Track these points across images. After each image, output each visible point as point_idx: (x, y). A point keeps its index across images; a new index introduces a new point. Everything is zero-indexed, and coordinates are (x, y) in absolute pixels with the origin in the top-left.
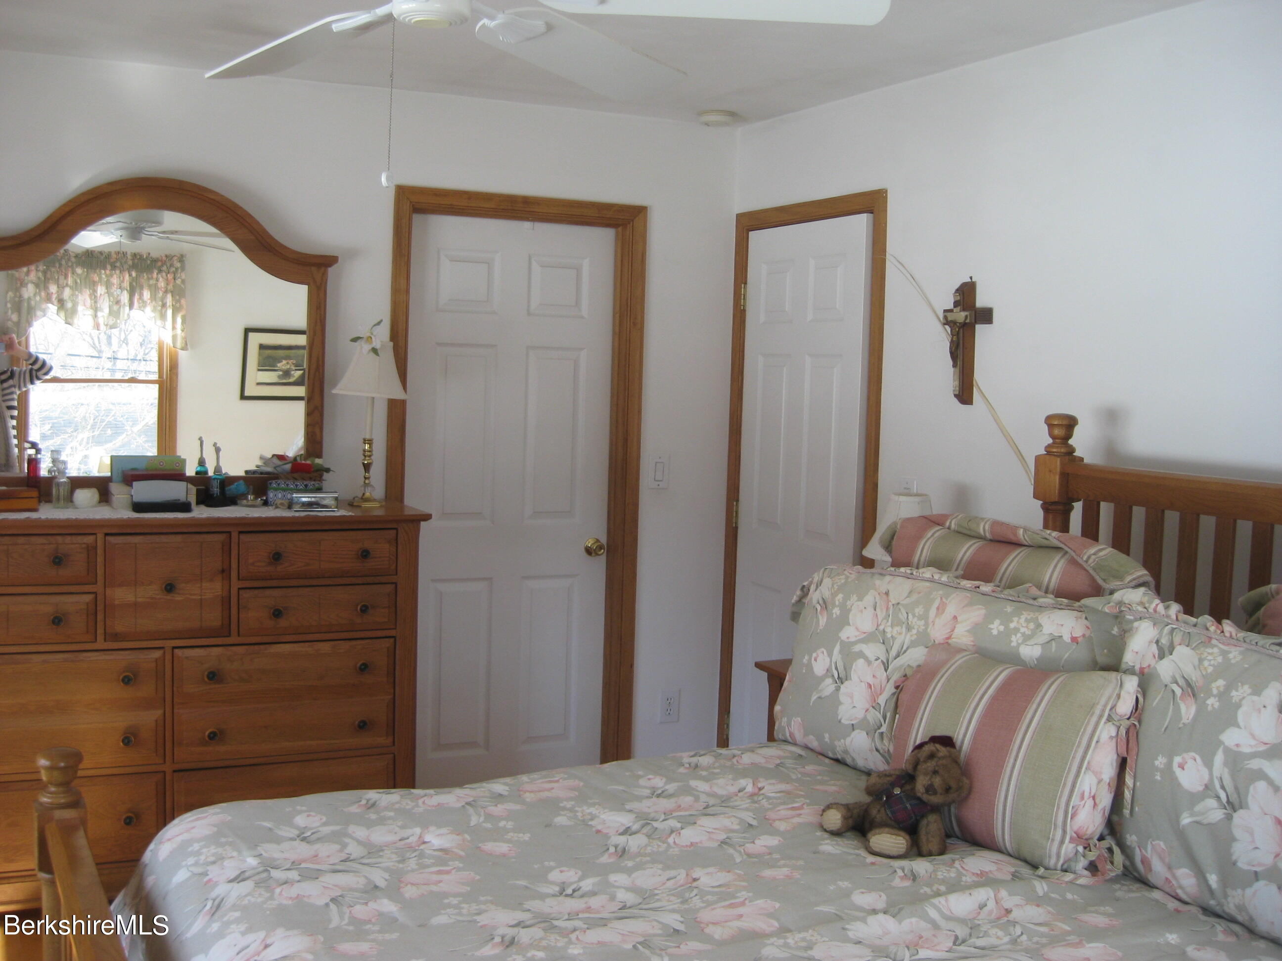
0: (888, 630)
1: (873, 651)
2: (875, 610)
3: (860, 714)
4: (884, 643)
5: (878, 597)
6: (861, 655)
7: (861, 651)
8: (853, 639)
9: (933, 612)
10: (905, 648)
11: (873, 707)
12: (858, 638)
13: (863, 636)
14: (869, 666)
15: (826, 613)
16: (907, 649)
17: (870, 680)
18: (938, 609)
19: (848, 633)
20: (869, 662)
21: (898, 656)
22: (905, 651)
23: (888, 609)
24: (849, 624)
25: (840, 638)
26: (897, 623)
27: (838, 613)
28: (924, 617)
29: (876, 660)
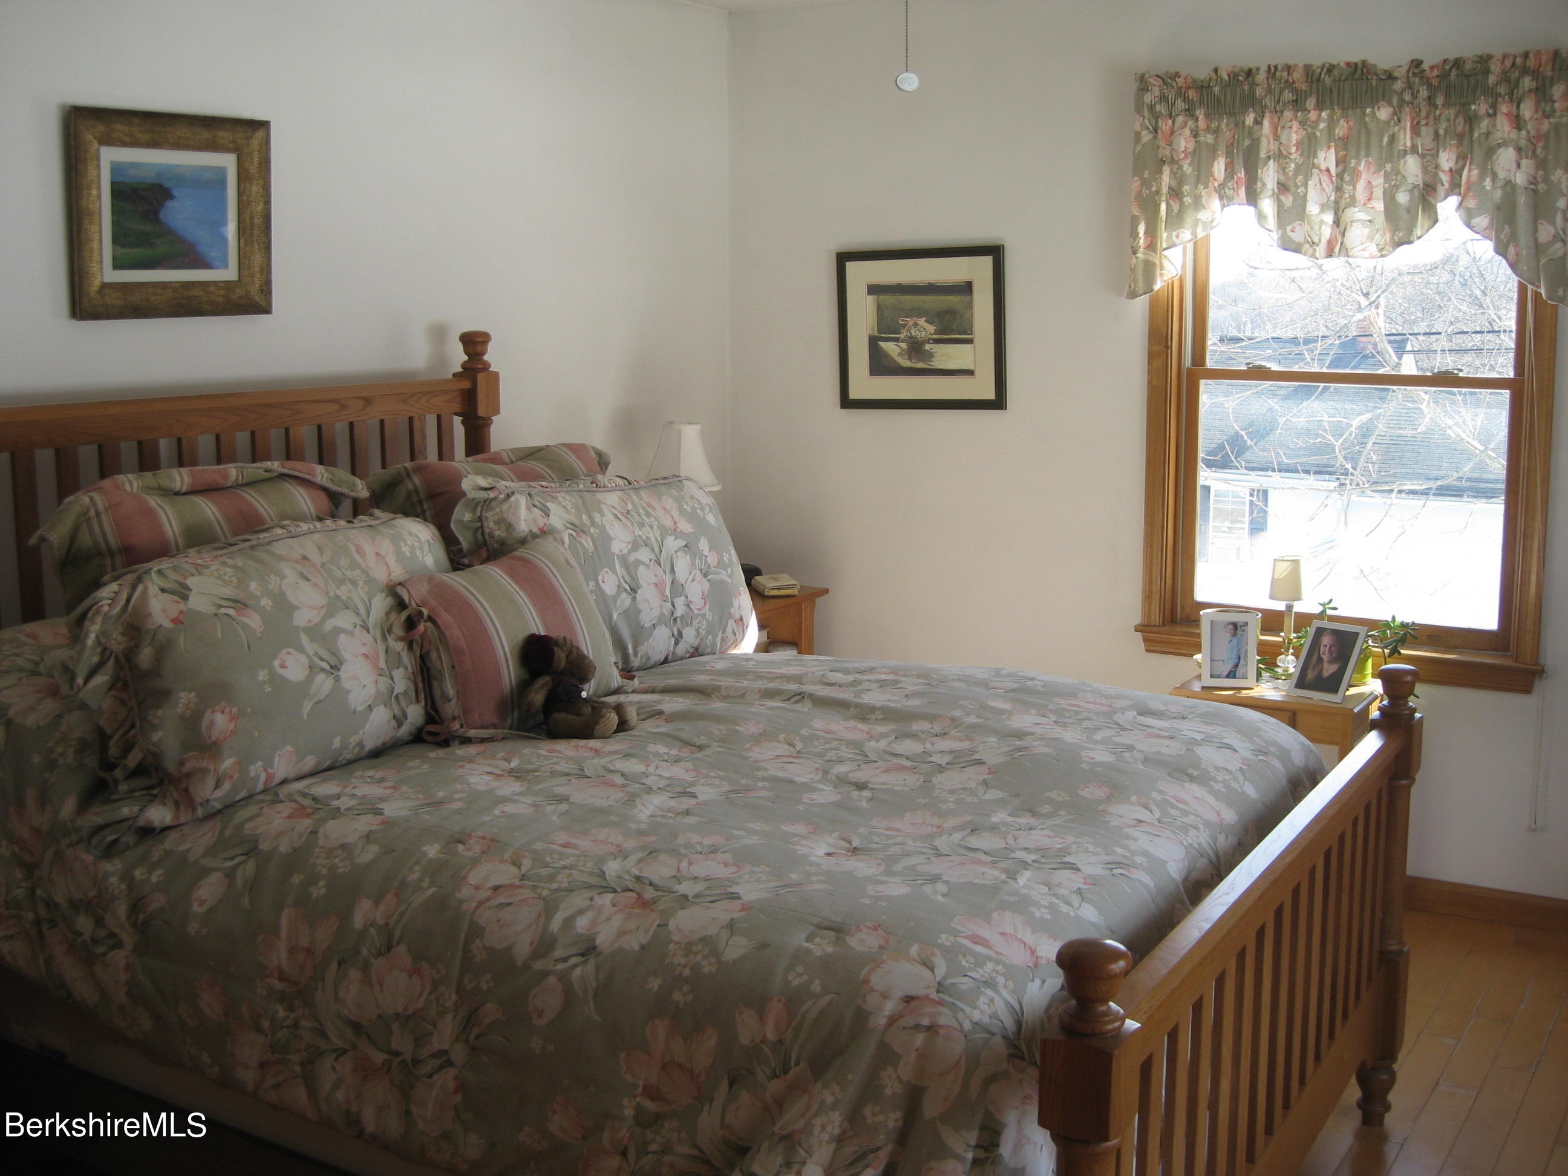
0: (339, 593)
1: (344, 620)
2: (308, 580)
3: (371, 690)
4: (347, 608)
5: (298, 567)
6: (337, 631)
7: (335, 627)
8: (317, 620)
9: (357, 557)
10: (368, 603)
11: (380, 675)
12: (321, 615)
13: (324, 611)
14: (353, 636)
15: (252, 611)
16: (370, 601)
17: (364, 650)
18: (357, 552)
19: (302, 618)
20: (351, 633)
21: (369, 613)
22: (370, 604)
23: (320, 573)
24: (296, 608)
25: (298, 627)
26: (341, 582)
27: (270, 602)
28: (354, 565)
29: (355, 627)
